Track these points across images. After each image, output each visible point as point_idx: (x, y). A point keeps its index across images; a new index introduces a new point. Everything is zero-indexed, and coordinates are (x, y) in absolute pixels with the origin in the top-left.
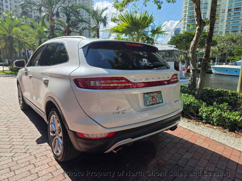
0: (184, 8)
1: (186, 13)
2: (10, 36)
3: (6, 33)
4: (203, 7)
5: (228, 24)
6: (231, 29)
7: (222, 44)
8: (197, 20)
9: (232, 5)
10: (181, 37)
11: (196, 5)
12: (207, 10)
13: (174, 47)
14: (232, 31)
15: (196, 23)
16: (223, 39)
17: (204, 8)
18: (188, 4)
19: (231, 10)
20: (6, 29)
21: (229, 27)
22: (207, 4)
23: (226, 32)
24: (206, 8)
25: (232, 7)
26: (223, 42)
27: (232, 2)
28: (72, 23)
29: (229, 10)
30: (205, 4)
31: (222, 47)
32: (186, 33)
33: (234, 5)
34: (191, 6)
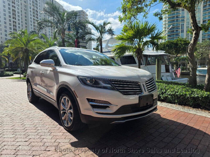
0: (164, 21)
1: (166, 25)
2: (26, 49)
3: (23, 46)
4: (180, 20)
5: (203, 33)
6: (206, 37)
7: (201, 49)
8: (193, 26)
9: (206, 17)
10: (164, 45)
11: (192, 13)
12: (184, 22)
13: (164, 52)
14: (208, 39)
15: (193, 28)
16: (202, 46)
17: (182, 21)
18: (167, 18)
19: (205, 21)
20: (24, 43)
21: (205, 35)
22: (183, 17)
23: (203, 40)
24: (183, 21)
25: (206, 19)
26: (202, 48)
27: (206, 15)
28: (80, 35)
29: (203, 21)
30: (182, 17)
31: (202, 52)
32: (168, 42)
33: (207, 17)
34: (170, 20)
